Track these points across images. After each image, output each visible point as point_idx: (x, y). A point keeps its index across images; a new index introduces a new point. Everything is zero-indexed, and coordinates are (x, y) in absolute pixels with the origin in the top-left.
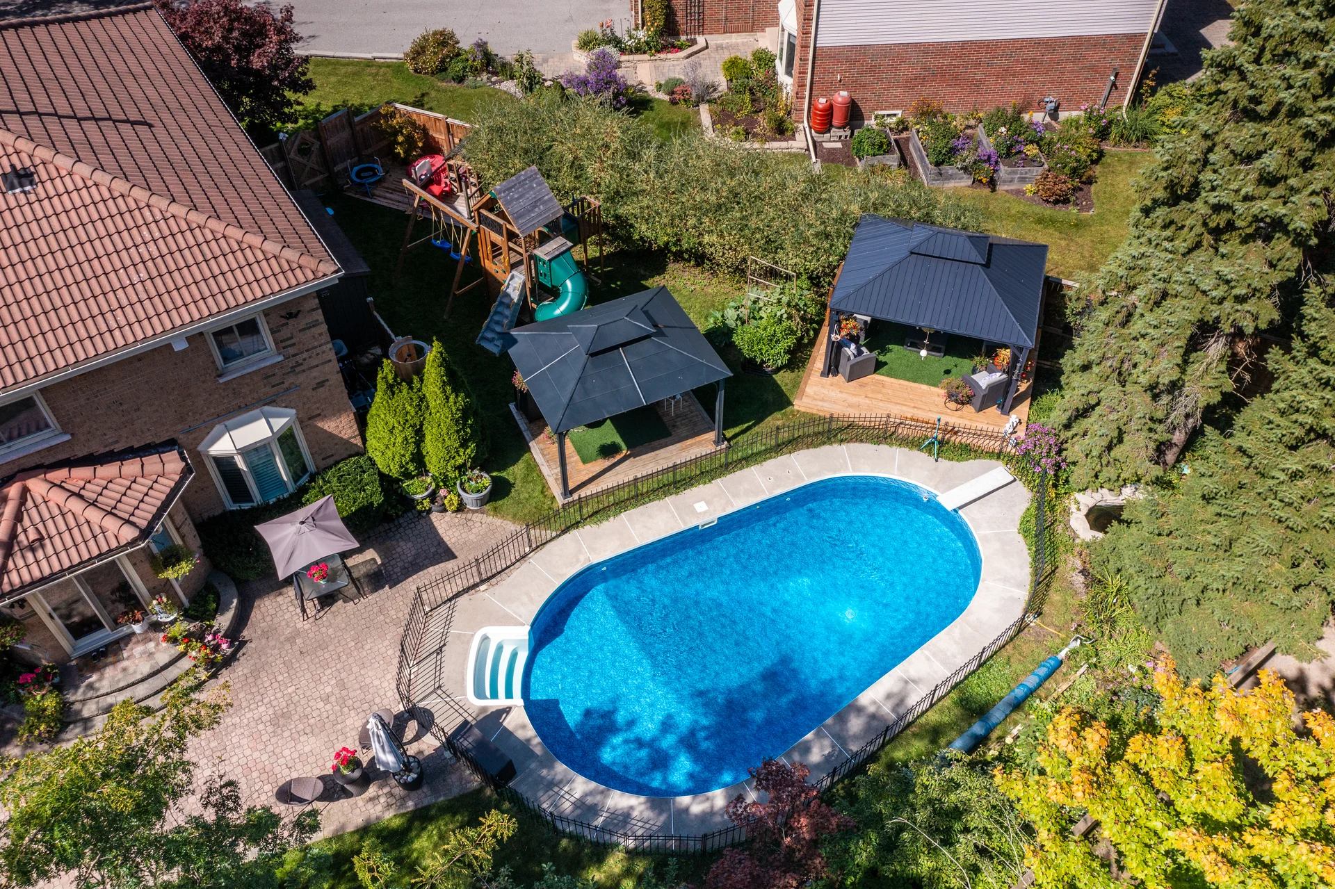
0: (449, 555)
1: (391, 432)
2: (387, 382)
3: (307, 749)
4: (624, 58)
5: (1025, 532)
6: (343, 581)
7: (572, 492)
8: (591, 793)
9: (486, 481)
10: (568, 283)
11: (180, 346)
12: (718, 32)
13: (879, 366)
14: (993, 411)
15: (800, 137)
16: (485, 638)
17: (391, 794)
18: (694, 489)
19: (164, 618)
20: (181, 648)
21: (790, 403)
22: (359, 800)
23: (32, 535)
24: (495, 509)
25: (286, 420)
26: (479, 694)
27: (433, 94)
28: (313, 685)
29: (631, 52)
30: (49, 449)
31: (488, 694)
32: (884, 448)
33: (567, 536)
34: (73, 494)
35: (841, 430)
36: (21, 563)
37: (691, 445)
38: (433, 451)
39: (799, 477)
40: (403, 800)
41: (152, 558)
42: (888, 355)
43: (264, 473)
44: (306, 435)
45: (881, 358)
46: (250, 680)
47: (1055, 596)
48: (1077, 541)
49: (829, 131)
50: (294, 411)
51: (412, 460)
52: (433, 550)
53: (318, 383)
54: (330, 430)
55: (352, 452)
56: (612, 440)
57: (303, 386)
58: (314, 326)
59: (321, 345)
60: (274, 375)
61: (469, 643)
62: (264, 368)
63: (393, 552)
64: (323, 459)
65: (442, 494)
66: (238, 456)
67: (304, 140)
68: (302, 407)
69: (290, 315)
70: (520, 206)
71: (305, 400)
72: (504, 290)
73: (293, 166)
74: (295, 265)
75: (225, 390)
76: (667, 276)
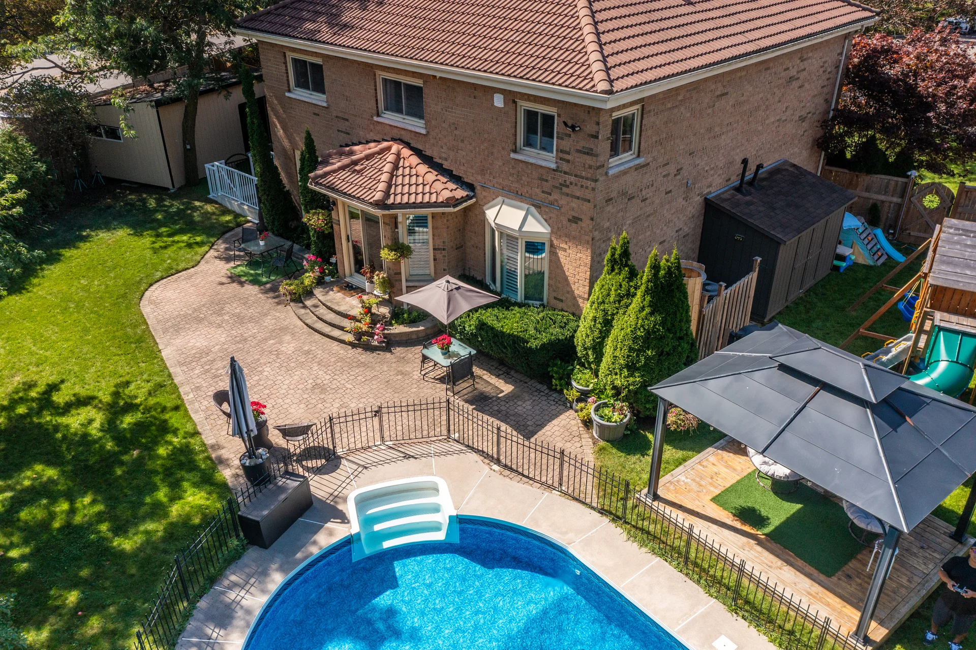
0: (529, 434)
2: (613, 255)
7: (657, 498)
9: (619, 418)
10: (942, 366)
11: (499, 102)
18: (753, 630)
20: (359, 311)
23: (360, 168)
24: (602, 449)
26: (363, 502)
30: (415, 133)
33: (596, 515)
34: (395, 164)
36: (340, 175)
46: (355, 364)
50: (549, 227)
52: (530, 422)
53: (574, 217)
54: (567, 274)
55: (577, 313)
56: (769, 516)
57: (563, 210)
58: (588, 154)
59: (587, 179)
60: (547, 181)
61: (421, 473)
62: (541, 167)
63: (515, 401)
64: (555, 298)
65: (590, 400)
66: (496, 232)
67: (937, 193)
68: (556, 231)
69: (573, 127)
70: (961, 254)
71: (560, 226)
72: (890, 345)
73: (909, 209)
74: (591, 76)
75: (513, 167)
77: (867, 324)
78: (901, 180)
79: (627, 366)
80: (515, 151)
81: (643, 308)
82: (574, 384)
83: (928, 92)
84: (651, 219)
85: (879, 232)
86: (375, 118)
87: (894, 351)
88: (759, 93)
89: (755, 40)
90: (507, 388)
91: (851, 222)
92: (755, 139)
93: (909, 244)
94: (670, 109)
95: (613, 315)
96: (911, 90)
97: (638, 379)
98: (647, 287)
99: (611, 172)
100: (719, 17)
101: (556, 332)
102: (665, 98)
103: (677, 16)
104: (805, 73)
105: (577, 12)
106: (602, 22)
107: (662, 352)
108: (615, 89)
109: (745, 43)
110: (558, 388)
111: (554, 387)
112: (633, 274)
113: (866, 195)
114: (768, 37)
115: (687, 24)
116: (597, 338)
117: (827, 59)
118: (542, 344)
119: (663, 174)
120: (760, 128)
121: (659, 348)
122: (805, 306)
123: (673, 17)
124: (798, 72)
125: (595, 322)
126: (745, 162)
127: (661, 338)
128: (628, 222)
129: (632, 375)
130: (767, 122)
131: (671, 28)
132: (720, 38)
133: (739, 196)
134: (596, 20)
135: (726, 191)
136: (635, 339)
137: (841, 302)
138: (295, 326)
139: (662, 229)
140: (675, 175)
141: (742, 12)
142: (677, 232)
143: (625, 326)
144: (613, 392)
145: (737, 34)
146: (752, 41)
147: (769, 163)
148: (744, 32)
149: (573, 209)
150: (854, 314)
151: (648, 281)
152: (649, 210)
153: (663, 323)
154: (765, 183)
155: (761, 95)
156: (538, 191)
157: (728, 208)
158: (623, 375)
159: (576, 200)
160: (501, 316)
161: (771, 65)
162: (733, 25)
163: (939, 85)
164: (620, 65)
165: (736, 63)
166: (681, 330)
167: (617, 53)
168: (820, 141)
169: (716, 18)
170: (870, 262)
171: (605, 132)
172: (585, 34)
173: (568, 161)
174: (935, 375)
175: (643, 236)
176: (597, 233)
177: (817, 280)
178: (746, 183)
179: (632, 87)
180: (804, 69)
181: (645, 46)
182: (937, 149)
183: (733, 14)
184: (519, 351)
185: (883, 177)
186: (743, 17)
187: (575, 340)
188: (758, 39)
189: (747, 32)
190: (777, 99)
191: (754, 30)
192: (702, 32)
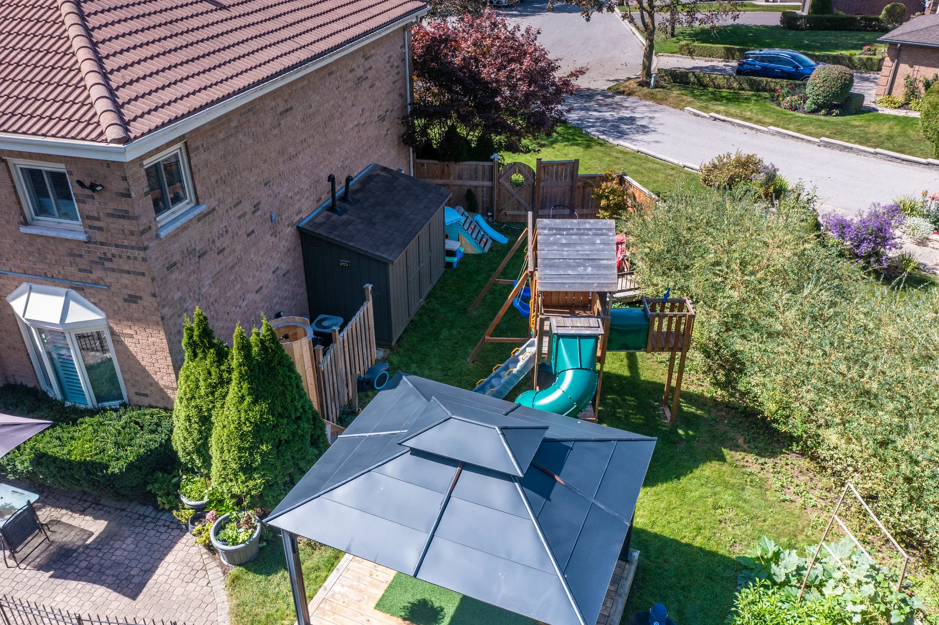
0: (135, 590)
2: (191, 337)
4: (935, 236)
10: (569, 375)
50: (102, 312)
53: (130, 296)
54: (143, 363)
55: (169, 406)
56: (443, 604)
57: (112, 289)
58: (124, 217)
59: (132, 248)
60: (81, 256)
62: (67, 240)
63: (111, 543)
64: (137, 394)
65: (208, 516)
66: (33, 330)
67: (520, 172)
68: (112, 313)
69: (93, 187)
70: (560, 254)
71: (116, 308)
72: (517, 354)
73: (499, 190)
74: (95, 119)
75: (30, 244)
76: (770, 462)
77: (490, 330)
78: (487, 164)
79: (242, 469)
80: (26, 223)
81: (242, 398)
82: (184, 499)
83: (491, 78)
84: (237, 269)
85: (479, 218)
87: (523, 360)
88: (328, 101)
89: (308, 45)
90: (95, 526)
91: (453, 216)
92: (338, 150)
93: (508, 223)
94: (224, 139)
95: (209, 410)
96: (475, 77)
97: (259, 481)
98: (240, 373)
99: (163, 234)
100: (261, 22)
101: (145, 441)
102: (213, 129)
103: (208, 26)
104: (372, 71)
105: (65, 31)
106: (103, 42)
107: (280, 441)
108: (132, 135)
109: (297, 50)
110: (167, 507)
111: (161, 507)
112: (222, 355)
113: (459, 182)
114: (321, 39)
115: (222, 34)
116: (198, 440)
117: (391, 53)
118: (129, 464)
119: (237, 215)
120: (340, 137)
121: (274, 439)
122: (429, 316)
123: (203, 27)
124: (365, 72)
125: (190, 422)
126: (331, 179)
127: (274, 427)
128: (207, 283)
129: (251, 478)
130: (346, 129)
131: (202, 41)
132: (266, 47)
133: (335, 217)
134: (95, 41)
135: (317, 216)
136: (243, 437)
137: (461, 302)
139: (254, 277)
140: (254, 212)
141: (288, 13)
142: (273, 273)
143: (226, 423)
144: (234, 501)
145: (286, 40)
146: (304, 47)
147: (360, 170)
148: (293, 37)
149: (126, 287)
150: (475, 313)
151: (240, 365)
152: (230, 260)
153: (271, 411)
154: (359, 195)
155: (331, 103)
156: (73, 270)
157: (324, 234)
158: (239, 480)
159: (127, 276)
160: (65, 435)
161: (334, 68)
162: (280, 29)
163: (499, 70)
164: (136, 99)
165: (290, 75)
166: (296, 410)
167: (131, 83)
168: (405, 137)
169: (257, 23)
170: (477, 251)
171: (140, 186)
172: (80, 61)
173: (100, 229)
174: (565, 386)
175: (232, 291)
176: (166, 309)
177: (434, 283)
178: (339, 200)
179: (157, 128)
180: (371, 68)
181: (169, 68)
182: (512, 131)
183: (277, 17)
184: (99, 482)
185: (470, 163)
186: (290, 18)
187: (173, 444)
188: (311, 44)
189: (297, 36)
190: (350, 104)
191: (304, 33)
192: (243, 42)
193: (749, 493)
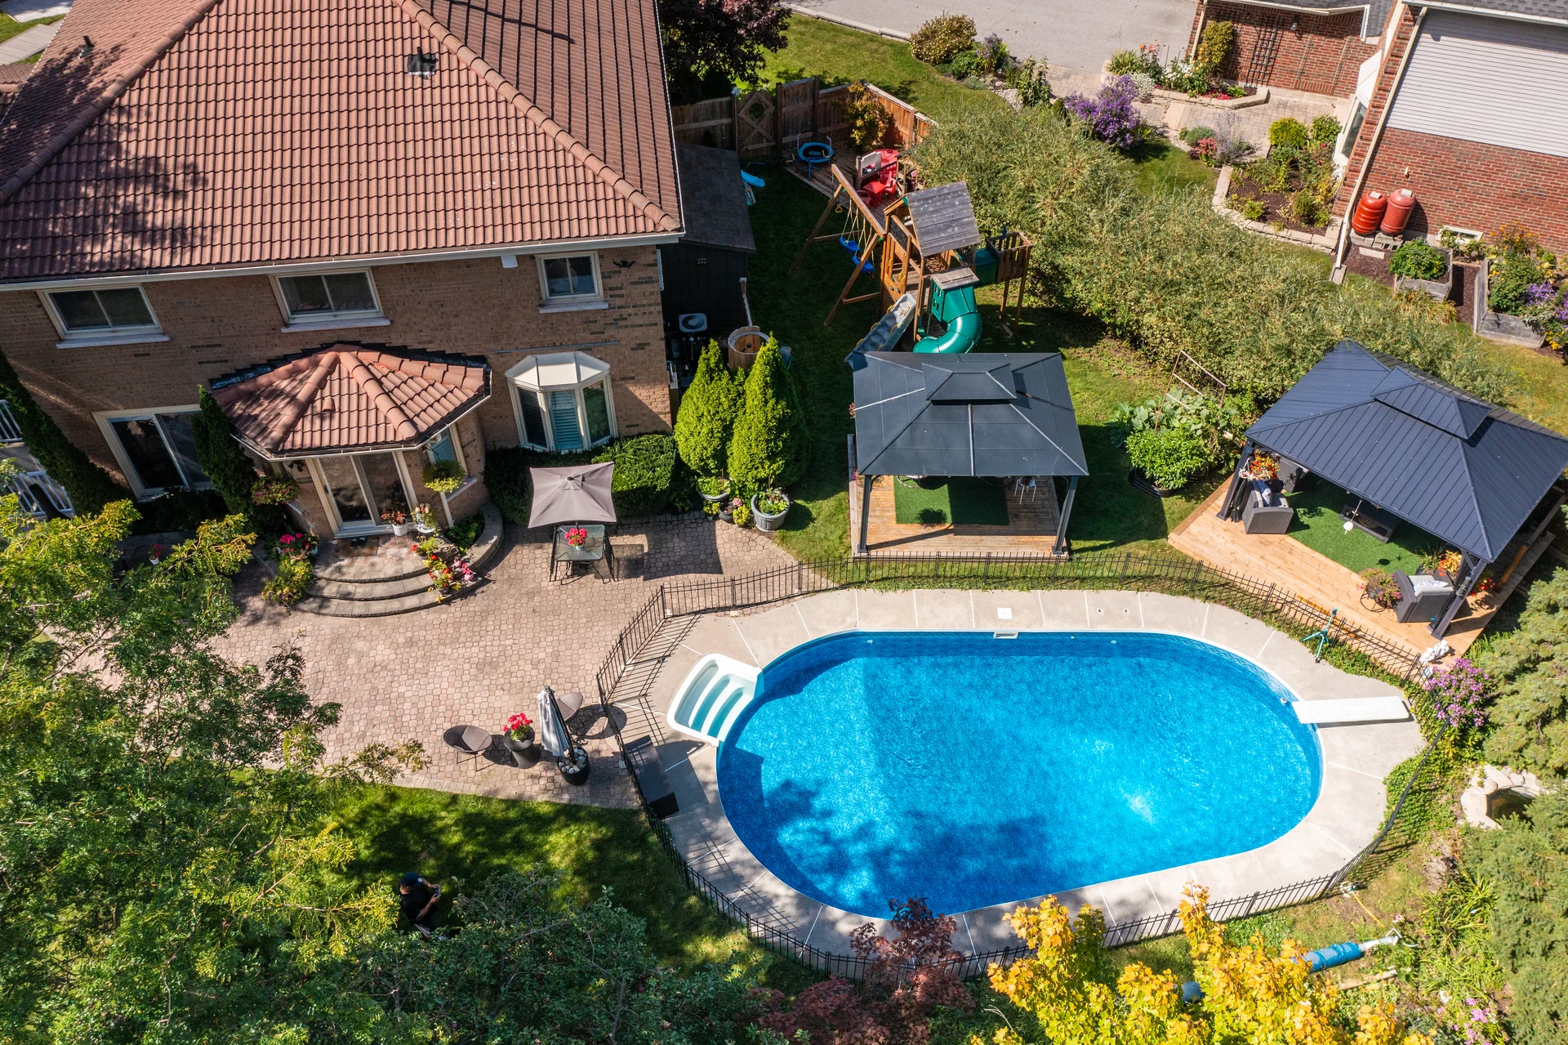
0: (717, 568)
1: (700, 418)
2: (708, 365)
3: (497, 704)
4: (1157, 92)
5: (1393, 785)
6: (597, 554)
7: (869, 548)
8: (742, 863)
9: (784, 504)
10: (959, 321)
11: (509, 263)
12: (1286, 86)
13: (1295, 526)
14: (1423, 628)
15: (1332, 233)
16: (713, 666)
17: (552, 780)
18: (1006, 591)
19: (422, 528)
20: (426, 563)
21: (1165, 534)
22: (522, 773)
23: (327, 405)
24: (783, 539)
25: (595, 372)
26: (681, 717)
27: (925, 85)
28: (530, 645)
29: (1169, 88)
30: (369, 329)
31: (691, 722)
32: (1258, 624)
33: (844, 592)
34: (374, 378)
35: (1212, 585)
36: (308, 427)
37: (1026, 543)
38: (737, 453)
39: (1135, 620)
40: (562, 789)
41: (427, 464)
42: (1316, 518)
43: (564, 420)
44: (615, 394)
45: (1305, 519)
46: (478, 619)
47: (1395, 875)
48: (1460, 822)
49: (1373, 235)
50: (607, 366)
51: (714, 457)
52: (703, 557)
53: (639, 345)
54: (640, 398)
56: (939, 508)
57: (622, 343)
58: (647, 283)
59: (650, 305)
60: (596, 322)
61: (693, 662)
62: (586, 311)
63: (663, 546)
64: (628, 427)
65: (734, 503)
66: (540, 395)
68: (617, 363)
69: (624, 264)
71: (621, 358)
72: (890, 311)
75: (545, 323)
76: (1094, 351)
77: (845, 291)
78: (725, 99)
80: (542, 306)
82: (709, 497)
86: (284, 330)
87: (901, 315)
90: (641, 540)
111: (681, 510)
113: (695, 125)
116: (717, 446)
118: (669, 480)
125: (712, 433)
129: (775, 462)
136: (769, 431)
138: (346, 627)
143: (752, 424)
144: (757, 484)
149: (636, 338)
156: (586, 335)
158: (765, 466)
159: (639, 329)
164: (641, 182)
167: (623, 167)
172: (581, 158)
173: (622, 296)
174: (959, 331)
181: (622, 139)
184: (651, 499)
185: (705, 101)
187: (683, 457)
193: (1091, 377)
